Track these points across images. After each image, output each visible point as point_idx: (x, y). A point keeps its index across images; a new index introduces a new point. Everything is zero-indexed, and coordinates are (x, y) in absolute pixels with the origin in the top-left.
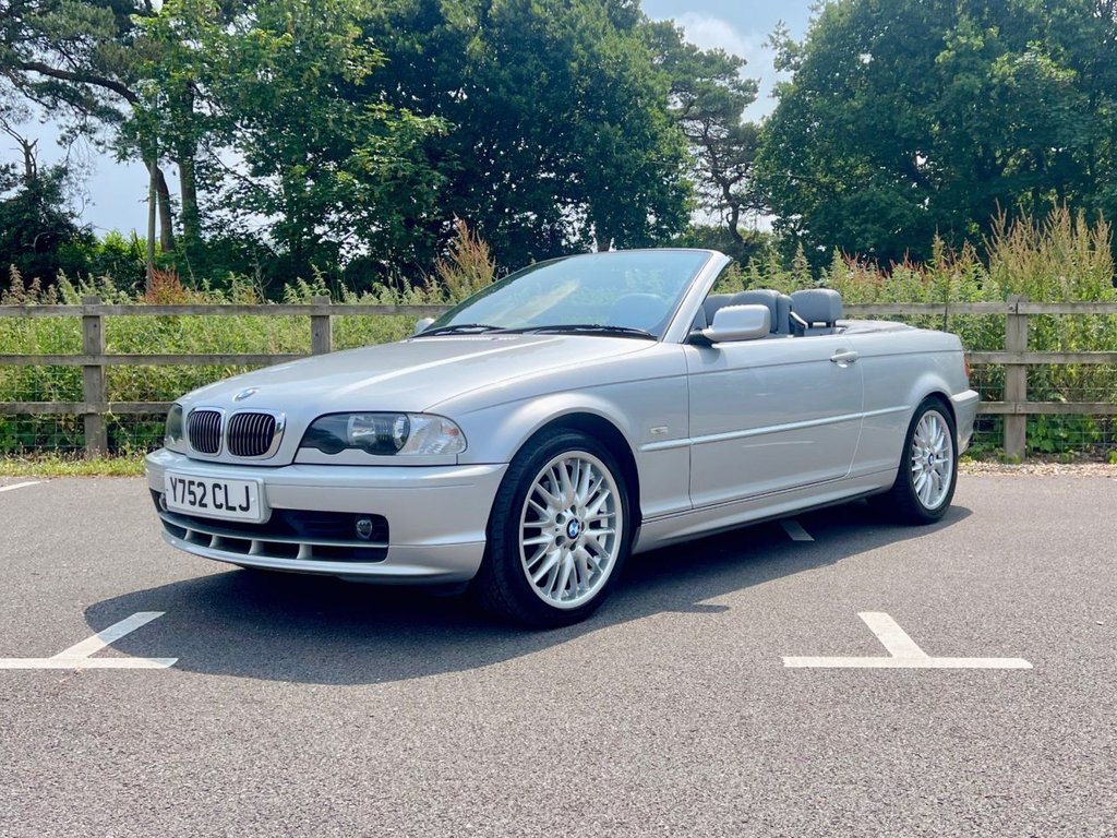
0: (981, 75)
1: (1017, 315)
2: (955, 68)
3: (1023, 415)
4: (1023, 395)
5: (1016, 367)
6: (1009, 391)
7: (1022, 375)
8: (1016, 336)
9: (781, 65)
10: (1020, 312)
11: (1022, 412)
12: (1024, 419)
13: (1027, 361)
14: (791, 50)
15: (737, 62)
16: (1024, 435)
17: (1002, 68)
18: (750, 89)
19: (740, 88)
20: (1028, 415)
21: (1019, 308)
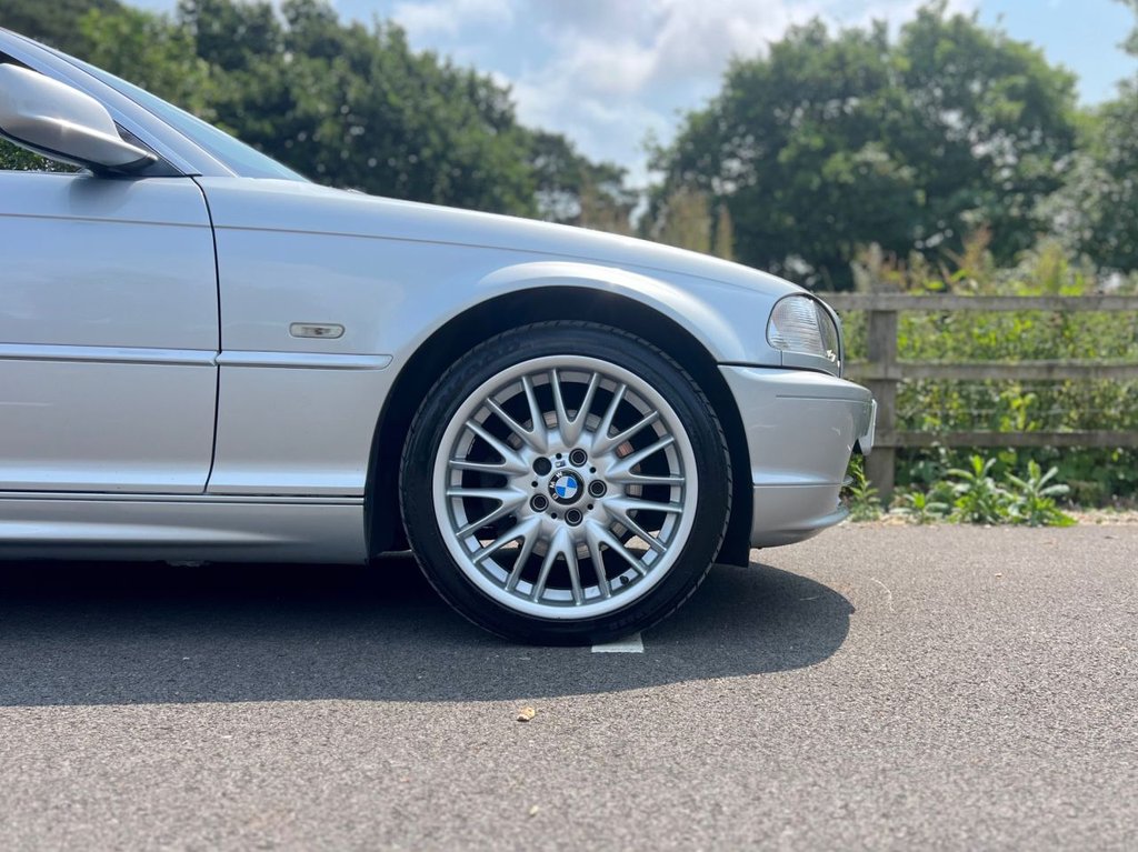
0: (819, 171)
2: (796, 165)
9: (652, 167)
14: (660, 153)
15: (623, 171)
17: (838, 165)
18: (634, 194)
19: (625, 193)
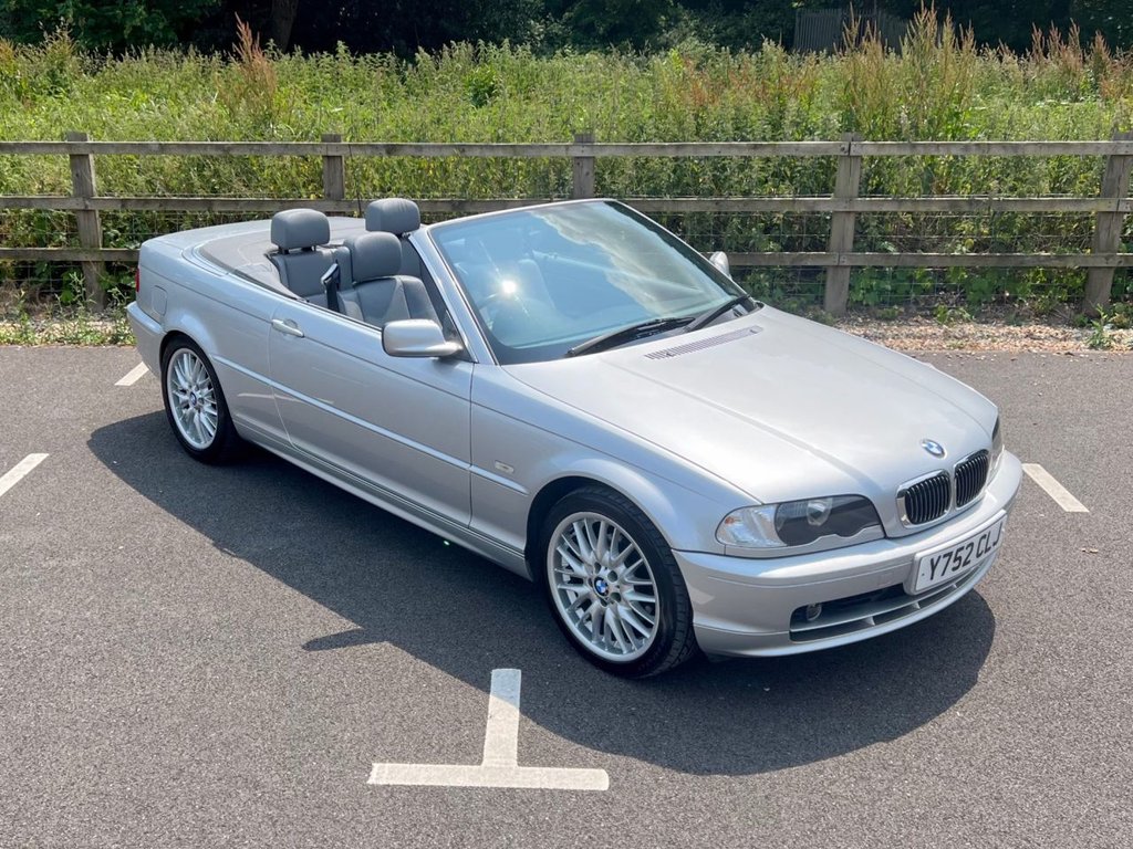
1: (849, 156)
3: (846, 267)
4: (849, 245)
5: (844, 215)
6: (834, 240)
7: (850, 225)
8: (848, 180)
10: (852, 153)
11: (845, 264)
12: (848, 270)
13: (858, 208)
16: (847, 286)
20: (852, 267)
21: (852, 147)
